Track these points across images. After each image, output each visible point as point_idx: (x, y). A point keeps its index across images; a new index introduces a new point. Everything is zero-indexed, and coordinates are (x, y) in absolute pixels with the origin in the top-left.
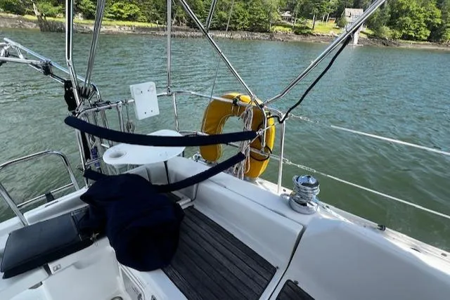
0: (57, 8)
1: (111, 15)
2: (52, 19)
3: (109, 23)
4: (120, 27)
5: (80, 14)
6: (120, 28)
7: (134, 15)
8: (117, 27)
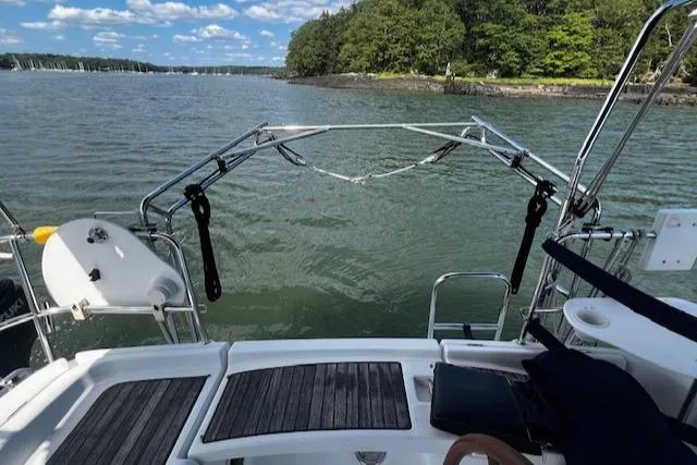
0: (471, 66)
1: (538, 70)
2: (460, 78)
3: (530, 81)
4: (546, 86)
5: (495, 71)
6: (544, 88)
7: (577, 68)
8: (540, 87)
